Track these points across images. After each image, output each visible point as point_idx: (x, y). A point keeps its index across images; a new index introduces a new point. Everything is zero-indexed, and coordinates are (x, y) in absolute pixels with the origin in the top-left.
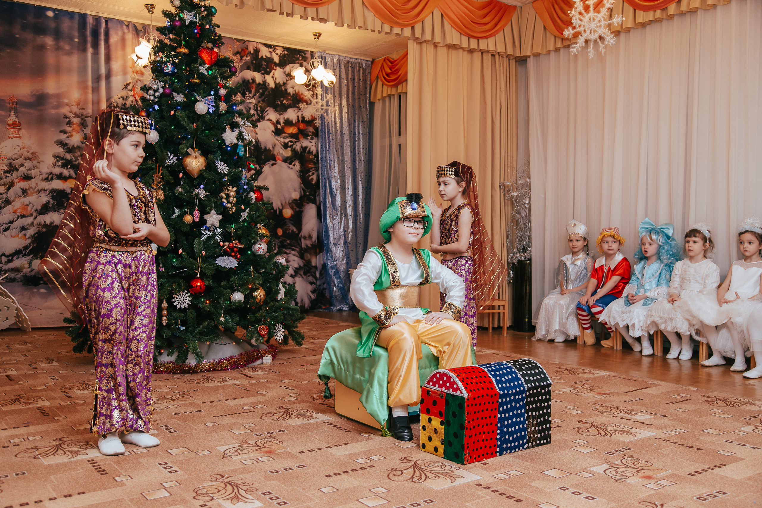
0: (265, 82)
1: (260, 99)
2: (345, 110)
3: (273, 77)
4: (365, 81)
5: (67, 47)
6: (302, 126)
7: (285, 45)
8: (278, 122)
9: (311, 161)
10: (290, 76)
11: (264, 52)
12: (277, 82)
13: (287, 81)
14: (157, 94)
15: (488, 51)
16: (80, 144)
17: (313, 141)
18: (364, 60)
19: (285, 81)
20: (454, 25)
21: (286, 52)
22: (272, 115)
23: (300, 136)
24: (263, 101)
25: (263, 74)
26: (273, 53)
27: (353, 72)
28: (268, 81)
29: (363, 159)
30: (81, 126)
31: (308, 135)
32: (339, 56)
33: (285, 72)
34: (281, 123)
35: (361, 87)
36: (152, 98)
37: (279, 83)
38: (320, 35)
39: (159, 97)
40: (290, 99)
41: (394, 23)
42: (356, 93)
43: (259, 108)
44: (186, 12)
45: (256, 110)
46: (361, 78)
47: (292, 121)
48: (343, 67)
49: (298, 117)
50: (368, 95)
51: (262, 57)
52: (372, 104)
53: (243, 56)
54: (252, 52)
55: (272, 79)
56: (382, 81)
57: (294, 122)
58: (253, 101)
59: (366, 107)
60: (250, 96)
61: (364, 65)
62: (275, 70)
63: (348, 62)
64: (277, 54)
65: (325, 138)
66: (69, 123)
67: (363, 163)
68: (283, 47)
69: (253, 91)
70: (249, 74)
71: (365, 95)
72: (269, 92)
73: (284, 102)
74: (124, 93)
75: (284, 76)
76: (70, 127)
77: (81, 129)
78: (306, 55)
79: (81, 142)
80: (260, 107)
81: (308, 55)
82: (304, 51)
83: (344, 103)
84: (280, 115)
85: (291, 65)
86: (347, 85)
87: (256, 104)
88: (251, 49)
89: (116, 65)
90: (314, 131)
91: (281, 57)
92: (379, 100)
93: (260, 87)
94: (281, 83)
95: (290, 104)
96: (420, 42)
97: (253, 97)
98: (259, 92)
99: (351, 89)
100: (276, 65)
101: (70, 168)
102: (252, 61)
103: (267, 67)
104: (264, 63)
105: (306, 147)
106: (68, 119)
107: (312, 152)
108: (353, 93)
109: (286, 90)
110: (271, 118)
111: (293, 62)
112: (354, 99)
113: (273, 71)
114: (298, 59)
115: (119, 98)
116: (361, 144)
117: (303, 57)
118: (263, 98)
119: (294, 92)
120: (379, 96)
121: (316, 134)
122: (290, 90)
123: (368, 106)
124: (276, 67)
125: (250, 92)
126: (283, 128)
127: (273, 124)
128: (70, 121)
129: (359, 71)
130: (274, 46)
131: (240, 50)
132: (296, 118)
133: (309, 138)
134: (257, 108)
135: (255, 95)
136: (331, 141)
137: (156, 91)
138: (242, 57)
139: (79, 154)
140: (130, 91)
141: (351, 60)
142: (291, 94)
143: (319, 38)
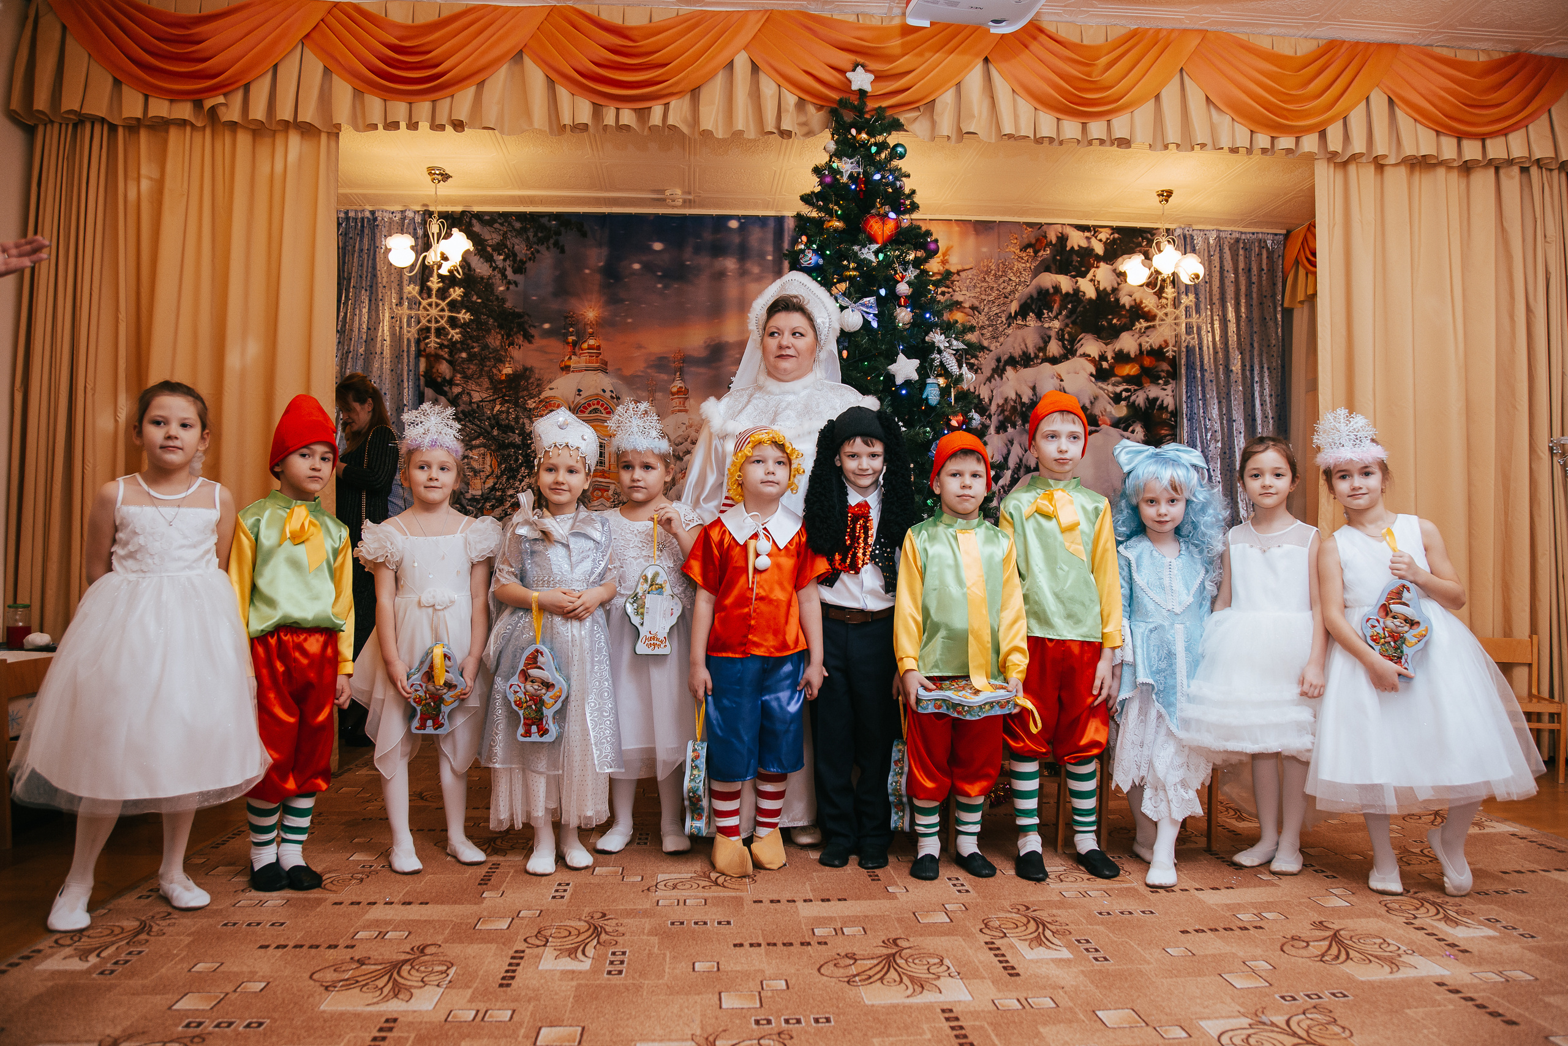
0: (1077, 291)
1: (1068, 321)
2: (1232, 327)
3: (1091, 280)
4: (1272, 270)
6: (1147, 362)
7: (1115, 224)
8: (1103, 357)
9: (1164, 423)
10: (1122, 275)
11: (1077, 239)
12: (1101, 288)
13: (1119, 284)
15: (1510, 162)
17: (1169, 388)
18: (1269, 233)
19: (1116, 286)
20: (1421, 115)
21: (1116, 236)
22: (1091, 346)
23: (1144, 379)
24: (1074, 323)
25: (1074, 277)
26: (1093, 240)
27: (1247, 258)
28: (1082, 289)
29: (1270, 416)
31: (1159, 378)
32: (1218, 231)
33: (1114, 270)
34: (1109, 358)
35: (1264, 283)
37: (1105, 289)
38: (1169, 193)
40: (1124, 316)
41: (1277, 129)
42: (1255, 296)
43: (1066, 336)
45: (1061, 338)
46: (1264, 267)
47: (1128, 354)
48: (1226, 250)
49: (1140, 345)
50: (1279, 297)
51: (1072, 248)
52: (1288, 313)
53: (1039, 251)
54: (1054, 242)
55: (1091, 284)
56: (1305, 267)
57: (1132, 355)
58: (1056, 324)
59: (1276, 318)
60: (1049, 317)
61: (1269, 243)
62: (1098, 267)
63: (1237, 240)
64: (1100, 240)
65: (1194, 377)
67: (1271, 421)
68: (1111, 228)
69: (1056, 307)
70: (1048, 280)
71: (1274, 296)
72: (1084, 307)
73: (1115, 321)
75: (1113, 277)
80: (1069, 333)
83: (1231, 315)
84: (1107, 344)
85: (1127, 257)
86: (1237, 282)
87: (1062, 330)
88: (1052, 237)
90: (1170, 368)
91: (1109, 245)
92: (1301, 302)
93: (1069, 299)
94: (1109, 289)
95: (1125, 324)
96: (1342, 163)
97: (1056, 317)
98: (1066, 308)
99: (1243, 288)
100: (1099, 258)
102: (1054, 257)
103: (1081, 264)
104: (1075, 258)
105: (1156, 399)
107: (1167, 407)
108: (1249, 295)
109: (1117, 300)
110: (1088, 352)
111: (1130, 252)
112: (1249, 306)
113: (1093, 270)
114: (1140, 245)
116: (1266, 386)
117: (1150, 241)
118: (1074, 317)
119: (1133, 303)
120: (1301, 296)
121: (1175, 375)
122: (1125, 300)
123: (1279, 316)
124: (1098, 262)
125: (1050, 310)
126: (1112, 367)
127: (1093, 361)
129: (1260, 254)
130: (1095, 227)
131: (1033, 241)
132: (1137, 347)
133: (1161, 382)
134: (1063, 336)
135: (1060, 313)
138: (1036, 252)
141: (1243, 237)
142: (1127, 307)
143: (1170, 200)
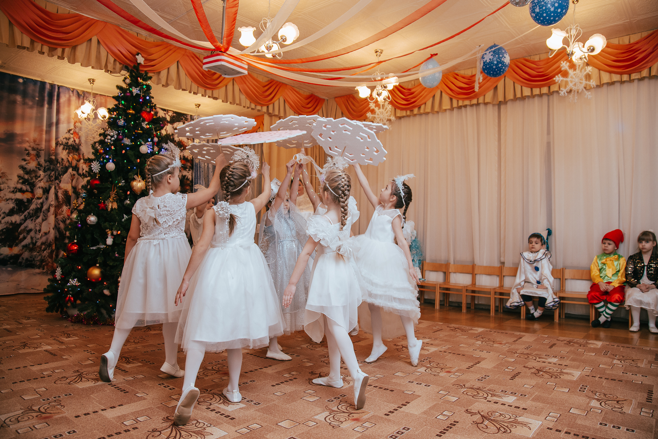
3: (166, 130)
5: (30, 103)
7: (175, 110)
9: (188, 185)
11: (161, 114)
12: (168, 133)
14: (113, 139)
16: (35, 168)
17: (190, 172)
19: (173, 133)
21: (175, 115)
26: (167, 115)
28: (162, 132)
30: (37, 156)
31: (187, 168)
33: (173, 127)
36: (109, 141)
37: (169, 134)
38: (199, 105)
39: (113, 141)
41: (257, 103)
44: (133, 88)
49: (181, 156)
51: (160, 117)
62: (167, 125)
64: (169, 115)
65: (197, 170)
66: (28, 154)
68: (173, 111)
74: (67, 136)
75: (173, 129)
76: (29, 157)
77: (36, 158)
78: (188, 117)
79: (36, 167)
81: (189, 117)
82: (186, 115)
85: (178, 123)
89: (63, 117)
90: (190, 165)
91: (172, 117)
94: (171, 134)
100: (168, 122)
101: (27, 185)
104: (160, 121)
105: (185, 176)
106: (27, 152)
107: (189, 179)
109: (173, 139)
111: (179, 121)
113: (166, 126)
114: (182, 119)
115: (64, 139)
117: (185, 118)
119: (179, 140)
121: (192, 168)
122: (177, 139)
124: (168, 123)
128: (29, 153)
130: (168, 110)
133: (187, 170)
136: (201, 172)
137: (112, 137)
139: (34, 175)
140: (72, 134)
142: (177, 141)
143: (199, 107)
